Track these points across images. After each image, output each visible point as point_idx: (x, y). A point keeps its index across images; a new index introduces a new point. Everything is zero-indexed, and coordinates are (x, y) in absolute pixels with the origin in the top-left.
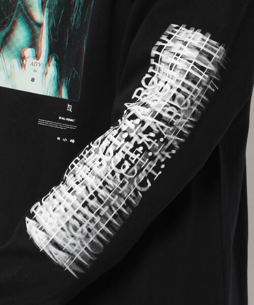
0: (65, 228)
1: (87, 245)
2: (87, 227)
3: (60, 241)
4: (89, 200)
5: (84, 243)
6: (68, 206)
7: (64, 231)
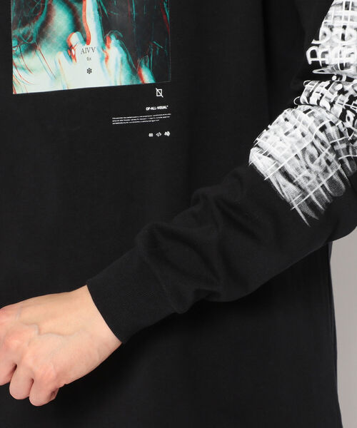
0: (300, 155)
1: (324, 182)
2: (325, 158)
3: (291, 171)
4: (328, 125)
5: (322, 179)
6: (306, 131)
7: (299, 159)
